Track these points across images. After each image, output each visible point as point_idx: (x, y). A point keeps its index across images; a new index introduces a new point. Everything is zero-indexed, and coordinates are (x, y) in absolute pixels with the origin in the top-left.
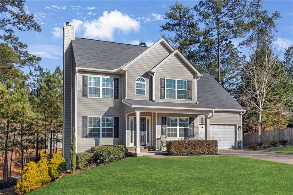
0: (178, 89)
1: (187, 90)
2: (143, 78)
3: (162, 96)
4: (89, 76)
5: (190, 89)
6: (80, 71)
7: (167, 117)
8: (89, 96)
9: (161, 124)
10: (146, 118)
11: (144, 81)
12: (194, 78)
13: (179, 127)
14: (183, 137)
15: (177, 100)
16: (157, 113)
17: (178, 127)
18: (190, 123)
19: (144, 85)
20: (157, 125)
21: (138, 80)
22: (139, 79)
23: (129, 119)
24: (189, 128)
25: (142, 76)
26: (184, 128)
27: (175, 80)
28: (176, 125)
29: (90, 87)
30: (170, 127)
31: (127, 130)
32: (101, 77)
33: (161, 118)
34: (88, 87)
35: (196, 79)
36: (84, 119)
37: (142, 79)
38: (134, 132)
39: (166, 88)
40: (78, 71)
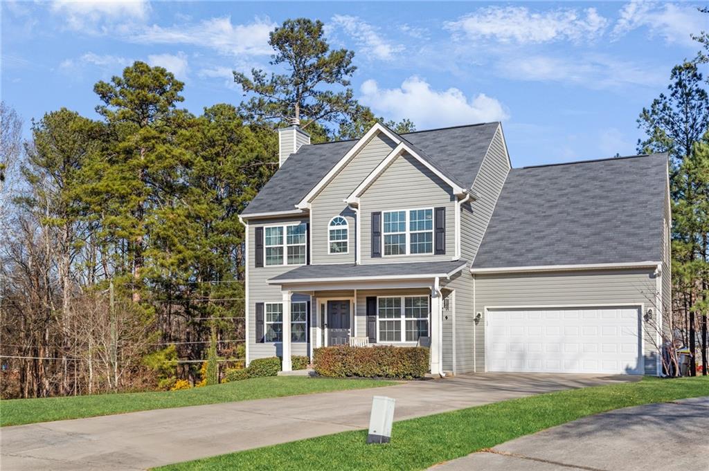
0: (411, 232)
1: (433, 231)
2: (343, 217)
3: (376, 254)
4: (265, 226)
5: (441, 230)
6: (252, 221)
7: (378, 297)
8: (267, 264)
9: (365, 312)
10: (349, 301)
11: (344, 223)
12: (453, 199)
13: (406, 317)
14: (415, 340)
15: (408, 257)
16: (357, 290)
17: (403, 319)
19: (345, 231)
20: (358, 315)
21: (332, 224)
22: (336, 220)
24: (429, 319)
25: (341, 214)
26: (416, 319)
27: (405, 212)
28: (398, 315)
29: (267, 246)
30: (385, 317)
31: (313, 327)
32: (285, 225)
33: (365, 300)
34: (265, 246)
35: (456, 202)
36: (259, 306)
37: (341, 219)
38: (326, 330)
39: (383, 234)
40: (249, 220)
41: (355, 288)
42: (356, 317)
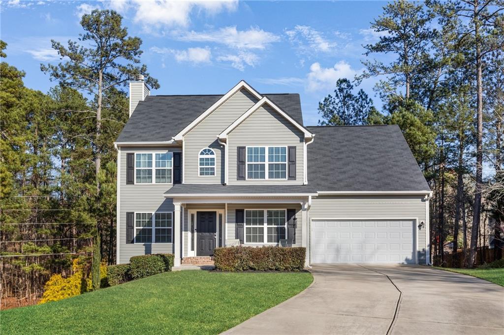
0: (270, 163)
1: (287, 163)
2: (211, 149)
3: (241, 177)
4: (136, 152)
5: (292, 162)
6: (123, 148)
7: (245, 210)
8: (137, 182)
9: (235, 220)
10: (216, 212)
11: (212, 153)
12: (301, 141)
13: (268, 225)
14: (274, 242)
15: (267, 181)
16: (228, 204)
17: (266, 226)
18: (288, 219)
19: (213, 159)
20: (228, 222)
21: (202, 153)
22: (205, 151)
23: (187, 214)
24: (286, 226)
25: (210, 147)
26: (276, 226)
27: (264, 148)
28: (262, 222)
29: (137, 168)
30: (251, 225)
31: (185, 231)
32: (154, 153)
33: (235, 211)
34: (135, 168)
35: (304, 143)
36: (130, 215)
37: (209, 151)
38: (196, 234)
39: (247, 163)
40: (121, 147)
41: (226, 202)
42: (226, 224)
